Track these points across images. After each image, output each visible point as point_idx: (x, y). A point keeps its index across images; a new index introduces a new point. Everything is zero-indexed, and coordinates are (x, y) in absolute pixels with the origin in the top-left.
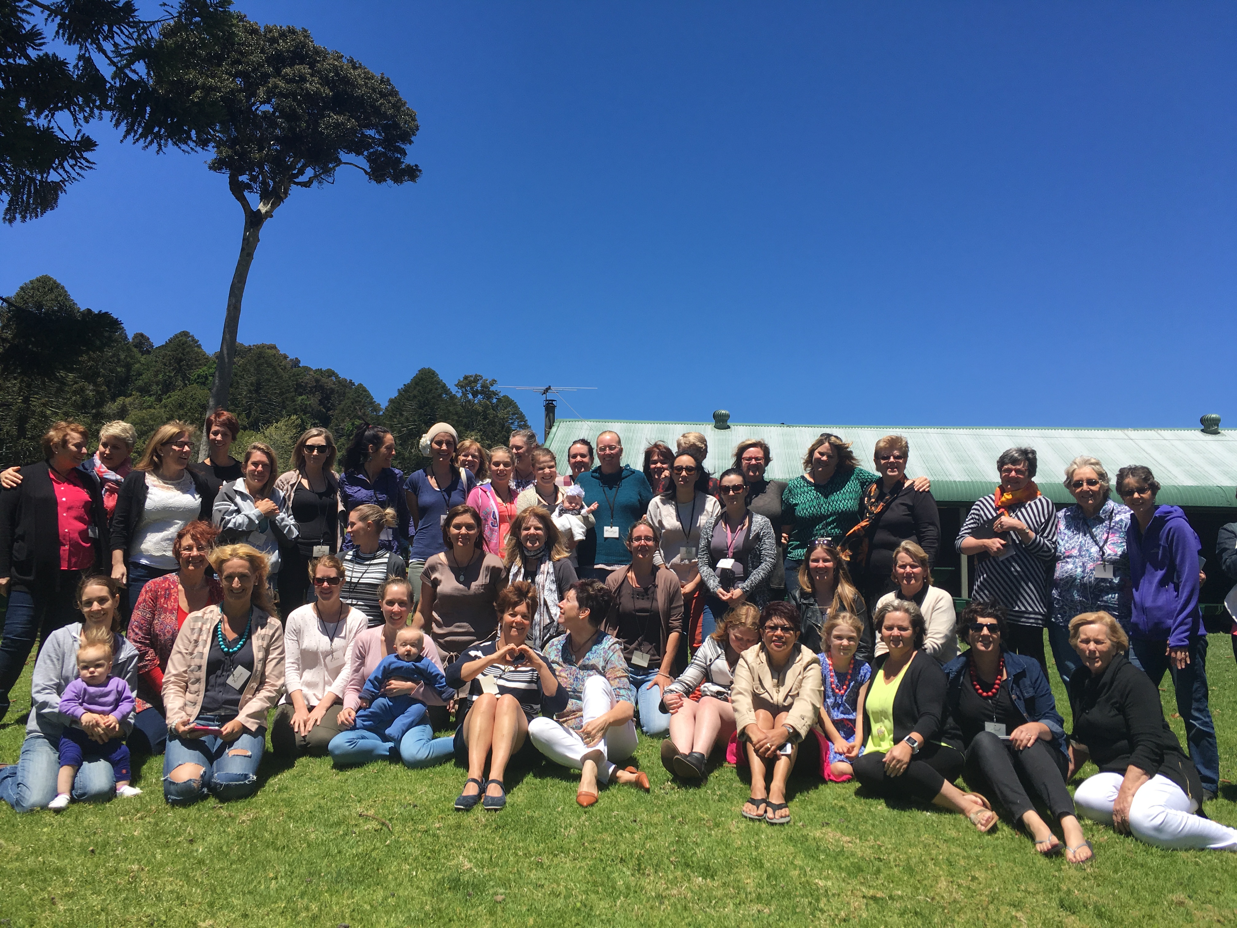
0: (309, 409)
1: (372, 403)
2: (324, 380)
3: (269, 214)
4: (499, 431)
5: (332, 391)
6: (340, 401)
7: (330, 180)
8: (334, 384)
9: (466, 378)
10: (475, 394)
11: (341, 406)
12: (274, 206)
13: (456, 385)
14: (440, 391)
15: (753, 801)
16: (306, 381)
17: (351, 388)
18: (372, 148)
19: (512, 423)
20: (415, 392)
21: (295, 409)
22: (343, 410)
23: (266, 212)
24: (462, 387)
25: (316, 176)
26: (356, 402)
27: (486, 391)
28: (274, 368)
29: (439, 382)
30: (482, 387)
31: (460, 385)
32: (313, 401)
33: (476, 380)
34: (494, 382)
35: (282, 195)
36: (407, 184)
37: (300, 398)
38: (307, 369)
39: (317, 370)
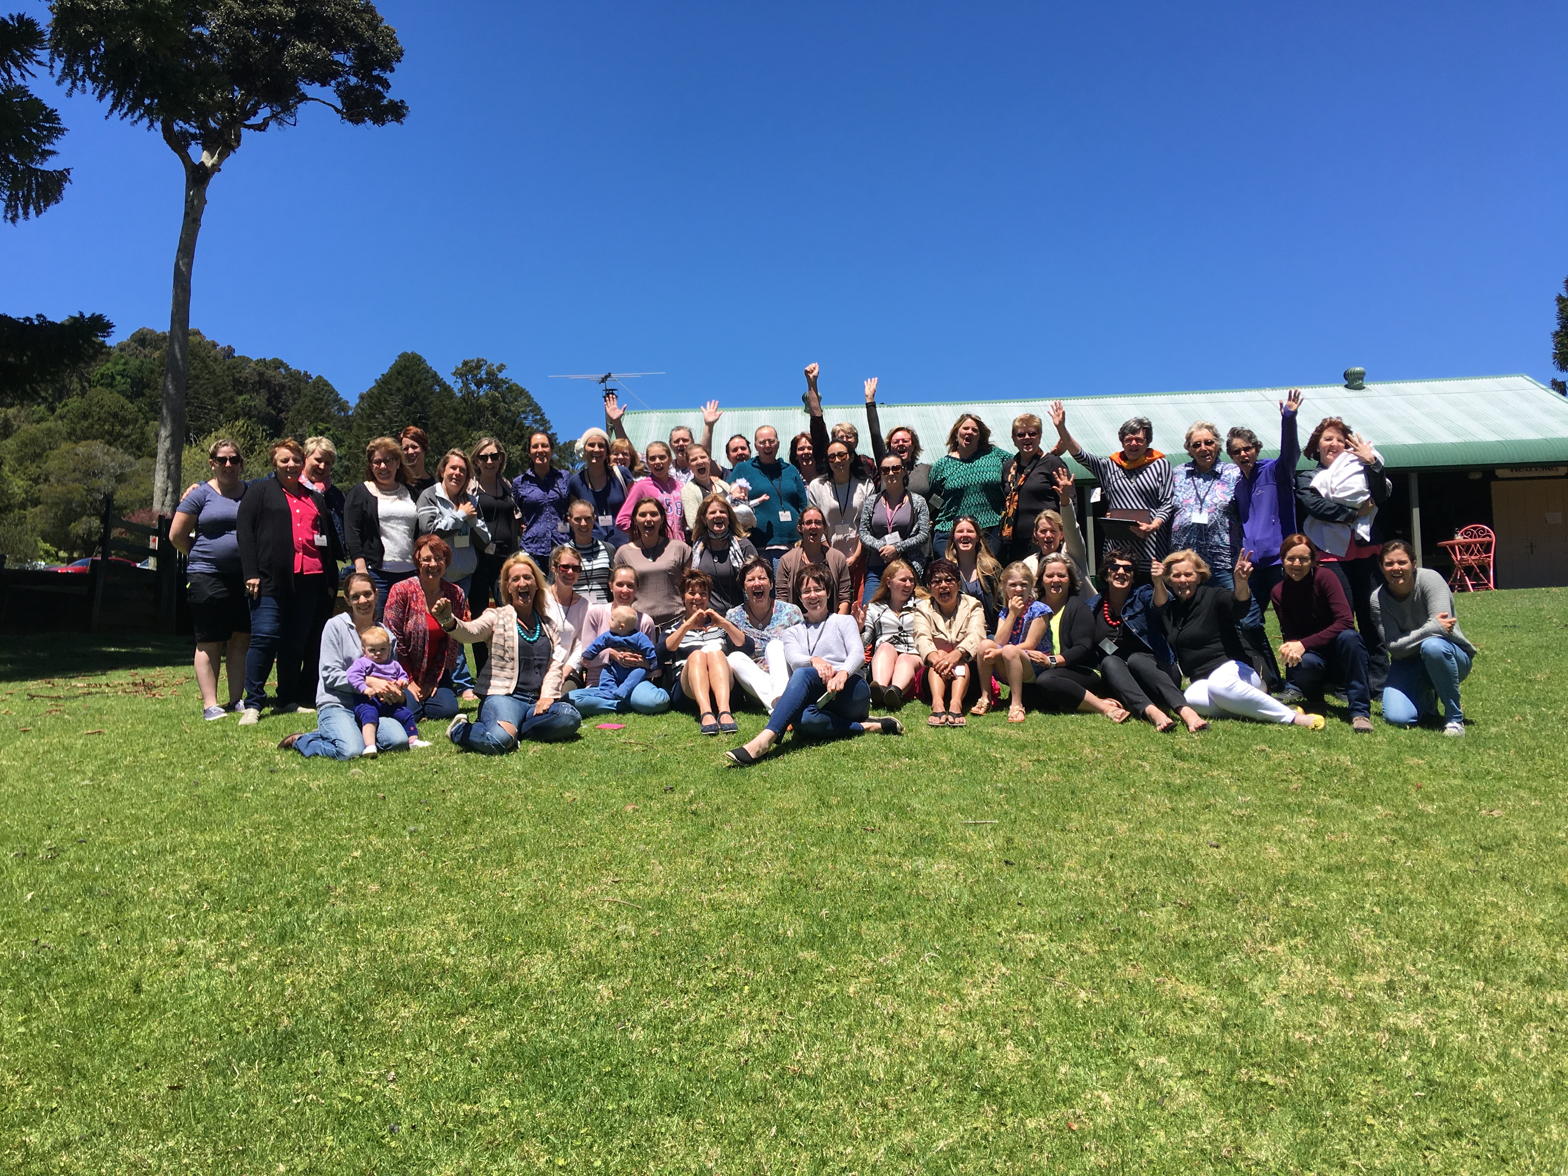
0: (255, 412)
1: (337, 400)
2: (270, 373)
3: (216, 168)
4: (509, 429)
5: (282, 387)
6: (294, 400)
7: (292, 121)
8: (284, 377)
9: (465, 364)
10: (479, 384)
11: (297, 406)
12: (222, 157)
13: (454, 374)
14: (430, 382)
15: (935, 714)
16: (245, 375)
17: (307, 383)
18: (341, 76)
19: (525, 418)
20: (399, 384)
21: (236, 413)
22: (299, 411)
23: (213, 165)
24: (461, 375)
25: (274, 116)
26: (317, 399)
27: (492, 380)
28: (203, 361)
29: (428, 370)
30: (487, 374)
31: (458, 374)
32: (259, 401)
33: (479, 367)
34: (501, 368)
35: (234, 144)
36: (391, 126)
37: (241, 398)
38: (245, 360)
39: (259, 361)
